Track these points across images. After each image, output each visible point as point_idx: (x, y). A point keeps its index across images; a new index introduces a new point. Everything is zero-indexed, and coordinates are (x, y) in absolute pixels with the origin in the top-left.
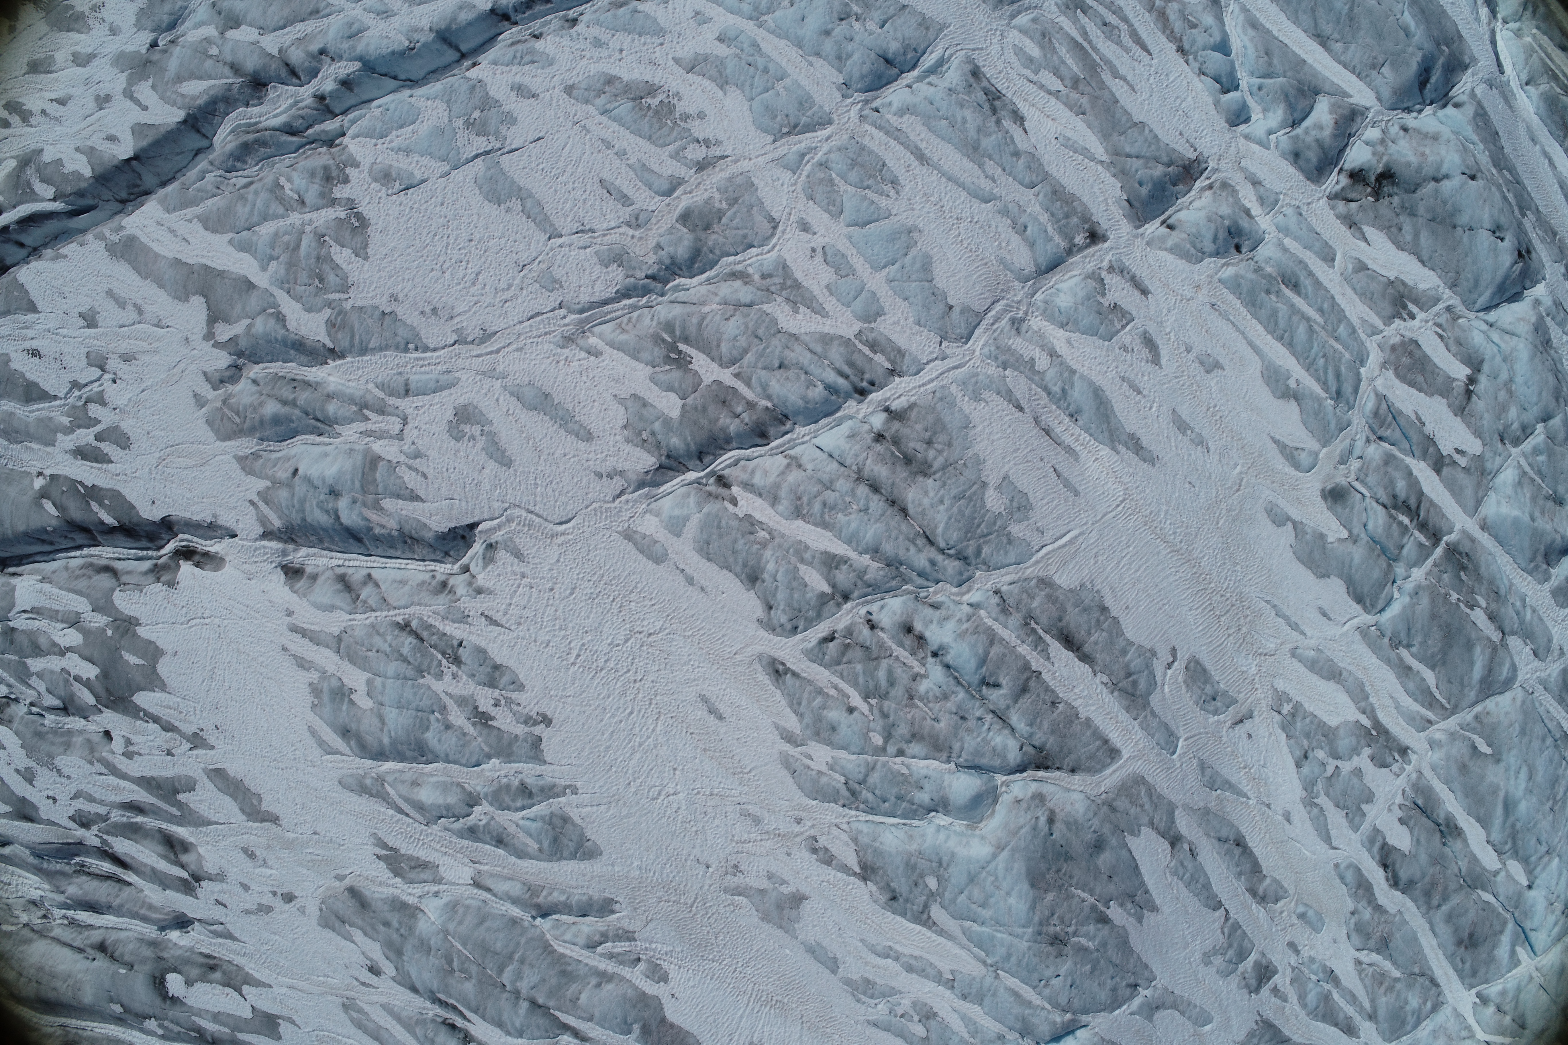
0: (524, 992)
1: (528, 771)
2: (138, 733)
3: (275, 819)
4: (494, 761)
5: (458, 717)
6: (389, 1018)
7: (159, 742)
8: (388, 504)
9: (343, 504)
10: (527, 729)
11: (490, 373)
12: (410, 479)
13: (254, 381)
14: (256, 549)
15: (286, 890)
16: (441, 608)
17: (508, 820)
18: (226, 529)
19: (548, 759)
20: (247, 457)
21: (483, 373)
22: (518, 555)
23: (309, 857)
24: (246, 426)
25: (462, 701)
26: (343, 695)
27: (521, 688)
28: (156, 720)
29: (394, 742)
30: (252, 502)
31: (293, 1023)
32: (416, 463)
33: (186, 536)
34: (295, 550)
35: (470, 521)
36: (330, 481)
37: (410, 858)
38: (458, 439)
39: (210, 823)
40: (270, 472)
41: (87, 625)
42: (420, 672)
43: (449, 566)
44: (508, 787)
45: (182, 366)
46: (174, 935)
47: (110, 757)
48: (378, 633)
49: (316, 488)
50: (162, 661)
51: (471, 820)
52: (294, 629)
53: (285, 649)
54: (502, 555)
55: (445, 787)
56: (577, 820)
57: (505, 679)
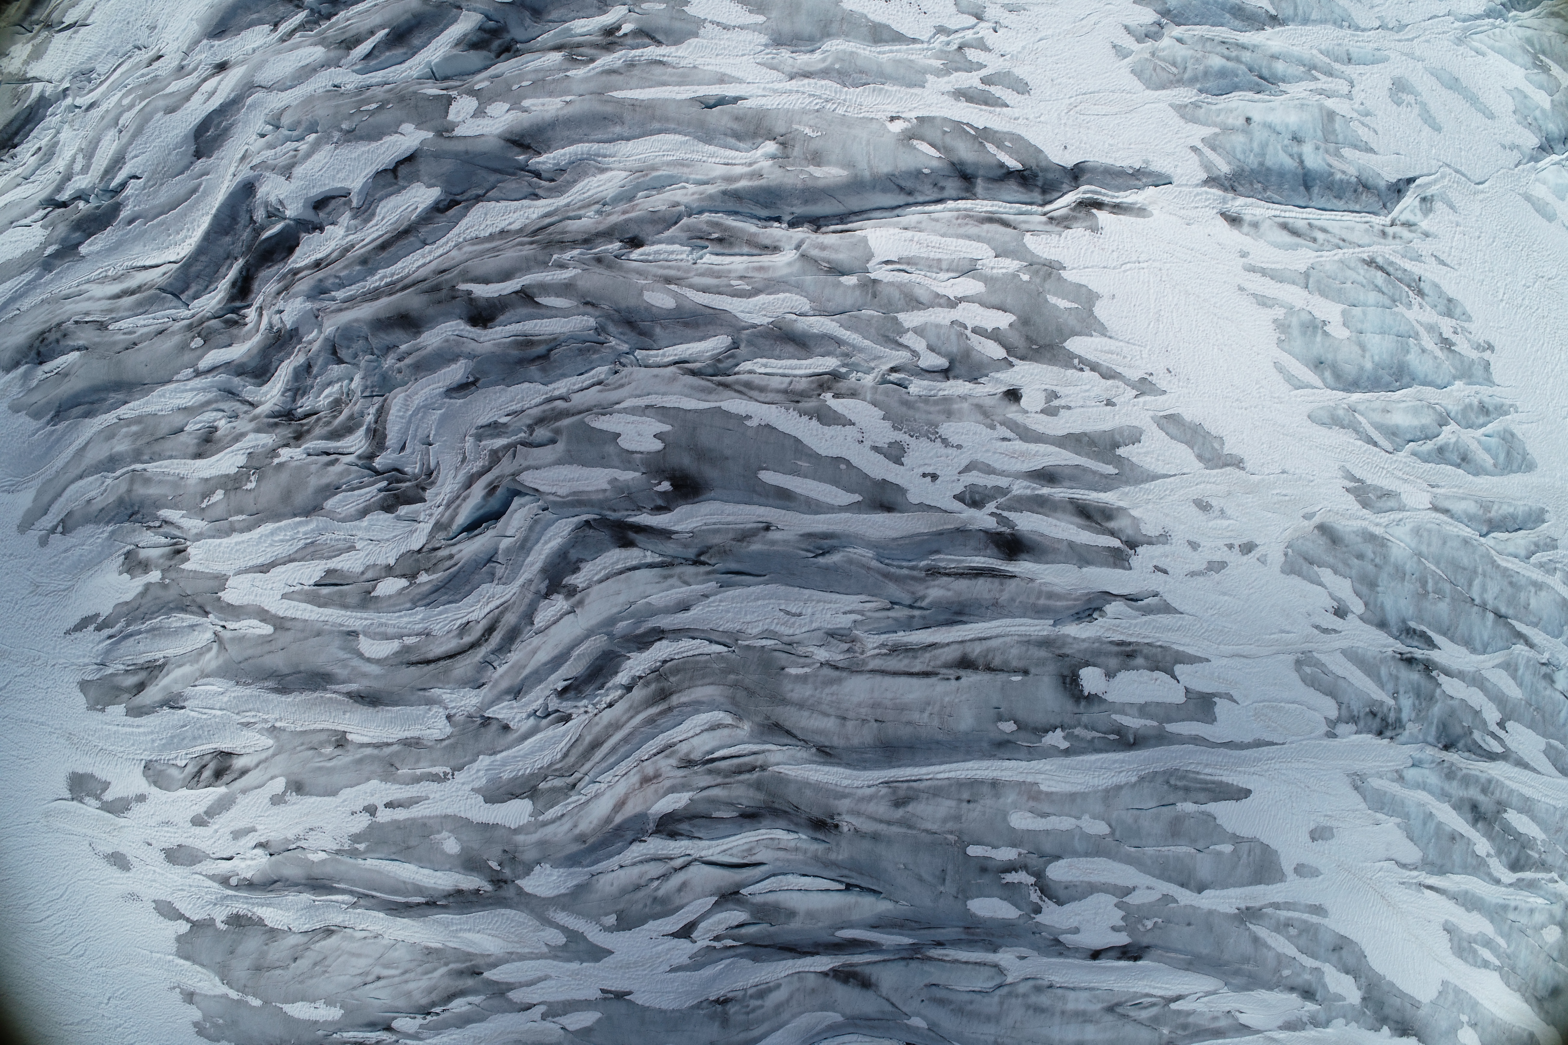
0: (1491, 604)
1: (1484, 392)
2: (1068, 384)
3: (1238, 463)
4: (1458, 384)
5: (1428, 342)
6: (1349, 665)
7: (1096, 391)
8: (1346, 152)
9: (1307, 150)
10: (1479, 355)
11: (1410, 55)
12: (1364, 134)
13: (1180, 40)
14: (1197, 194)
15: (1245, 540)
16: (1400, 248)
17: (1470, 438)
18: (1159, 175)
19: (1496, 381)
20: (1186, 106)
21: (1406, 55)
22: (1452, 207)
23: (1276, 499)
24: (1186, 76)
25: (1431, 328)
26: (1315, 327)
27: (1469, 319)
28: (1094, 367)
29: (1377, 366)
30: (1194, 149)
31: (1231, 698)
32: (1367, 120)
33: (1093, 188)
34: (1234, 199)
35: (1410, 175)
36: (1293, 127)
37: (1376, 488)
38: (1399, 105)
39: (1155, 477)
40: (1218, 120)
41: (987, 271)
42: (1394, 301)
43: (1382, 218)
44: (1471, 405)
45: (1093, 19)
46: (1073, 630)
47: (1019, 418)
48: (1349, 268)
49: (1279, 133)
50: (1098, 303)
51: (1441, 440)
52: (1252, 269)
53: (1241, 289)
54: (1438, 205)
55: (1416, 411)
56: (1519, 435)
57: (1458, 311)
